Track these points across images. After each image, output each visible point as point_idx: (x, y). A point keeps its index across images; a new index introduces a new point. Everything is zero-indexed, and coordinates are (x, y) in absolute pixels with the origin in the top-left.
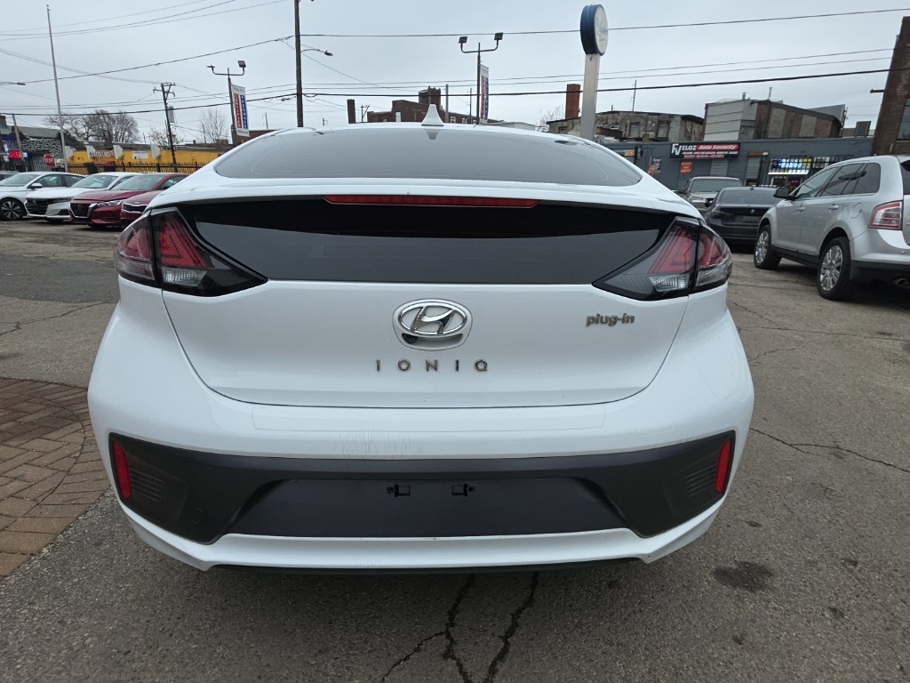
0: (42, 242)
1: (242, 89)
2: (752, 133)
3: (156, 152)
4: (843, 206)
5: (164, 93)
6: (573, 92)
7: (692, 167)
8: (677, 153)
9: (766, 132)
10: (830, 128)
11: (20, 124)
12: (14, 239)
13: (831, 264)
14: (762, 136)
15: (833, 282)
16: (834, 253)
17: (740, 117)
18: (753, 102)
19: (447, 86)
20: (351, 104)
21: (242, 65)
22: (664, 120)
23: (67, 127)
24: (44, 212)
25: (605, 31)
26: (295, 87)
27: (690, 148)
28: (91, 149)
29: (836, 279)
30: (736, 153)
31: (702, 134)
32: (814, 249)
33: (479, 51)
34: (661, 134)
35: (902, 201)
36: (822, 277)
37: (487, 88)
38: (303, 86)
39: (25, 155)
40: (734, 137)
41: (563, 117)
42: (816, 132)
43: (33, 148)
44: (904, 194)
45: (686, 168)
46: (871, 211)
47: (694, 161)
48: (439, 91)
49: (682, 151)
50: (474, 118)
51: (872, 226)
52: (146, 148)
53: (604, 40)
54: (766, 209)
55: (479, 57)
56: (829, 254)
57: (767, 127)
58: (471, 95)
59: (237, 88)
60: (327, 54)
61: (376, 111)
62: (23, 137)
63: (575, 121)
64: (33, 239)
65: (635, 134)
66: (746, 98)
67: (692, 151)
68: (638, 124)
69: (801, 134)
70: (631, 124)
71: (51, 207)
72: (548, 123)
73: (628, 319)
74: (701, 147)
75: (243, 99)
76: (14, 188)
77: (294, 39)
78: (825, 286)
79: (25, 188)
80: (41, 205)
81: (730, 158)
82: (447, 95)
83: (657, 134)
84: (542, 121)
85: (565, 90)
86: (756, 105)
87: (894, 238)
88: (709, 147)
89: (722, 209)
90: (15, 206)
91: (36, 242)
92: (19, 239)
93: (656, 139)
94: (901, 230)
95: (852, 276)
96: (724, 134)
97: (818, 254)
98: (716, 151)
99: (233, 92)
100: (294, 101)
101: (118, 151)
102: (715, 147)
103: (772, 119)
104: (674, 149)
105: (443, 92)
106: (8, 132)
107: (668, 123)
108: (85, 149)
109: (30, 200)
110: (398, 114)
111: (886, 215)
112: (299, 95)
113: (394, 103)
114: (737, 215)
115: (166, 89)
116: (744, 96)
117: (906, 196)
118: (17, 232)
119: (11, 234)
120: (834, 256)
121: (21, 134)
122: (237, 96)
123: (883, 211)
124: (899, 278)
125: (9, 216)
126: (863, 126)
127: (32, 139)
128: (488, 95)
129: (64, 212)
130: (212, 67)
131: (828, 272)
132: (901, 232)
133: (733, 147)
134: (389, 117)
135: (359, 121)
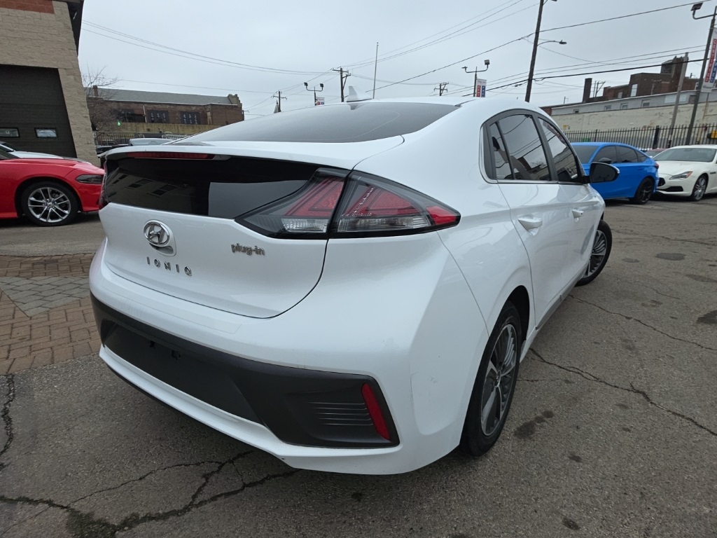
1: (485, 81)
5: (441, 90)
20: (588, 82)
21: (487, 63)
26: (528, 74)
33: (714, 15)
38: (534, 73)
55: (713, 21)
59: (480, 81)
60: (561, 43)
61: (613, 85)
73: (259, 252)
75: (484, 89)
77: (534, 35)
99: (478, 84)
100: (525, 85)
110: (635, 87)
112: (530, 80)
113: (632, 75)
115: (442, 87)
122: (479, 87)
130: (465, 68)
134: (625, 90)
135: (592, 95)
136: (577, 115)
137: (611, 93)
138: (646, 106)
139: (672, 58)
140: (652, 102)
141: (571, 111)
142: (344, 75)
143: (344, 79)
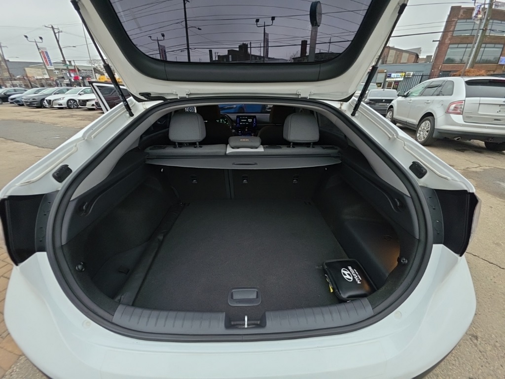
0: (84, 120)
1: (164, 47)
4: (433, 101)
6: (304, 44)
9: (386, 61)
10: (414, 58)
11: (77, 64)
12: (72, 119)
13: (424, 129)
14: (385, 62)
15: (424, 138)
16: (426, 124)
19: (251, 43)
20: (211, 51)
21: (163, 35)
23: (96, 65)
24: (85, 105)
25: (321, 14)
26: (186, 45)
29: (426, 137)
32: (415, 121)
33: (264, 26)
35: (465, 100)
36: (418, 135)
37: (268, 44)
38: (190, 45)
39: (81, 78)
41: (299, 55)
42: (408, 60)
43: (84, 75)
44: (466, 97)
46: (447, 105)
48: (247, 45)
50: (262, 57)
51: (447, 112)
53: (320, 19)
54: (392, 100)
55: (264, 29)
56: (423, 124)
57: (387, 59)
58: (261, 47)
59: (162, 46)
60: (199, 29)
61: (221, 55)
62: (79, 70)
63: (305, 57)
64: (81, 118)
69: (401, 62)
71: (88, 103)
72: (293, 59)
75: (165, 51)
76: (73, 95)
77: (184, 22)
78: (420, 139)
79: (77, 94)
80: (84, 102)
82: (251, 47)
84: (291, 58)
85: (301, 44)
87: (458, 119)
89: (370, 100)
90: (74, 103)
91: (81, 120)
92: (74, 119)
94: (462, 114)
95: (434, 136)
97: (417, 124)
99: (160, 48)
100: (186, 52)
103: (390, 55)
105: (249, 46)
106: (73, 68)
108: (104, 75)
109: (79, 100)
110: (230, 56)
111: (455, 107)
112: (188, 49)
113: (228, 51)
114: (376, 102)
117: (467, 98)
118: (75, 115)
119: (72, 116)
120: (426, 125)
121: (78, 69)
122: (162, 50)
123: (454, 105)
124: (457, 137)
125: (72, 107)
126: (429, 57)
127: (83, 71)
128: (268, 47)
129: (93, 105)
130: (151, 37)
131: (422, 133)
132: (461, 116)
134: (227, 57)
135: (214, 59)
137: (221, 58)
142: (56, 31)
143: (57, 35)
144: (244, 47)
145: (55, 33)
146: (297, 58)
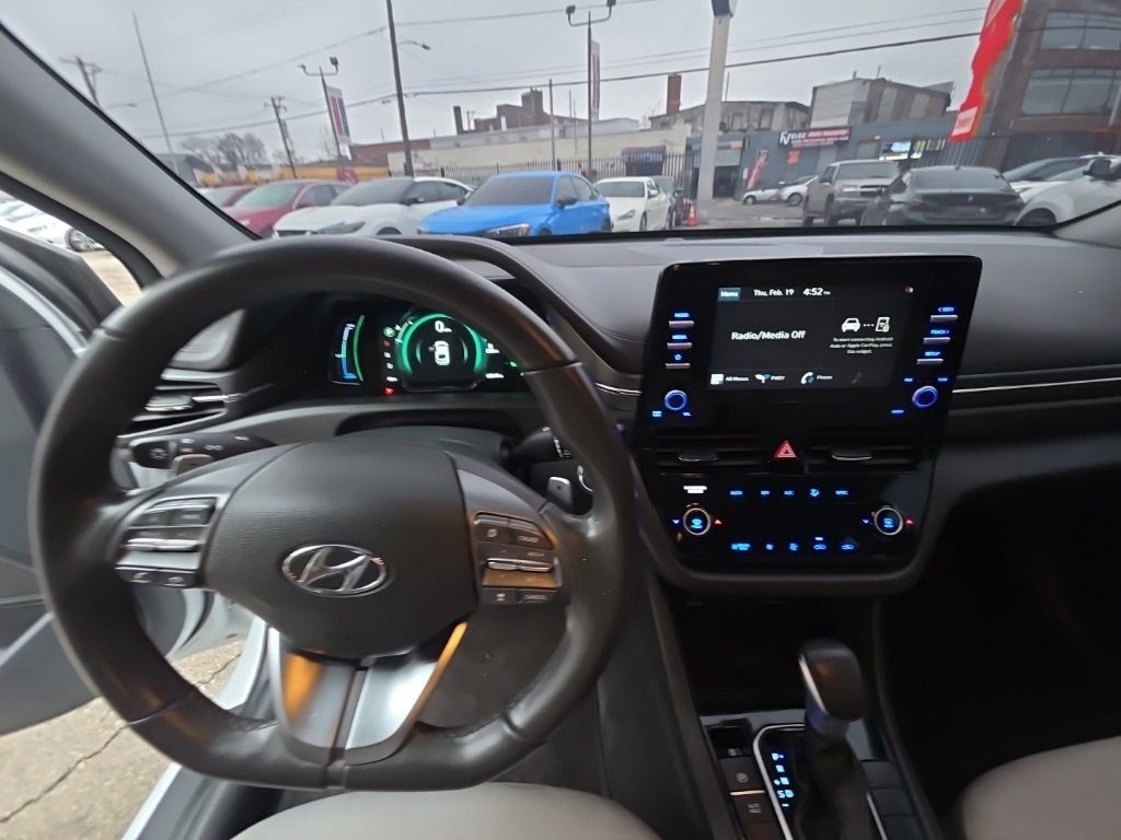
2: (861, 117)
3: (277, 171)
5: (276, 107)
6: (674, 83)
7: (800, 157)
8: (786, 142)
9: (877, 115)
10: (942, 107)
14: (872, 119)
17: (851, 99)
18: (865, 81)
20: (457, 110)
21: (335, 62)
22: (767, 108)
23: (198, 151)
26: (395, 87)
27: (800, 135)
28: (218, 171)
30: (846, 138)
31: (809, 121)
33: (590, 23)
34: (764, 124)
40: (844, 121)
42: (927, 112)
45: (793, 158)
47: (803, 150)
48: (543, 92)
49: (790, 140)
52: (269, 167)
55: (589, 31)
57: (877, 110)
59: (332, 89)
60: (425, 47)
61: (482, 117)
63: (676, 115)
65: (737, 126)
66: (857, 76)
67: (802, 139)
68: (740, 114)
69: (912, 115)
70: (734, 115)
72: (651, 119)
74: (811, 134)
75: (341, 102)
77: (388, 31)
81: (840, 144)
83: (760, 124)
84: (645, 118)
86: (868, 84)
88: (818, 134)
93: (759, 129)
96: (833, 119)
98: (826, 137)
99: (330, 95)
100: (395, 102)
101: (242, 172)
102: (826, 133)
103: (883, 100)
104: (782, 137)
107: (772, 112)
110: (503, 120)
112: (400, 95)
113: (498, 107)
115: (277, 103)
116: (855, 75)
122: (333, 99)
128: (599, 81)
130: (304, 67)
133: (844, 132)
134: (495, 123)
135: (465, 128)
136: (458, 150)
137: (482, 126)
138: (524, 140)
139: (528, 90)
140: (529, 135)
141: (451, 144)
142: (88, 70)
143: (91, 78)
144: (534, 98)
145: (85, 75)
146: (659, 117)
